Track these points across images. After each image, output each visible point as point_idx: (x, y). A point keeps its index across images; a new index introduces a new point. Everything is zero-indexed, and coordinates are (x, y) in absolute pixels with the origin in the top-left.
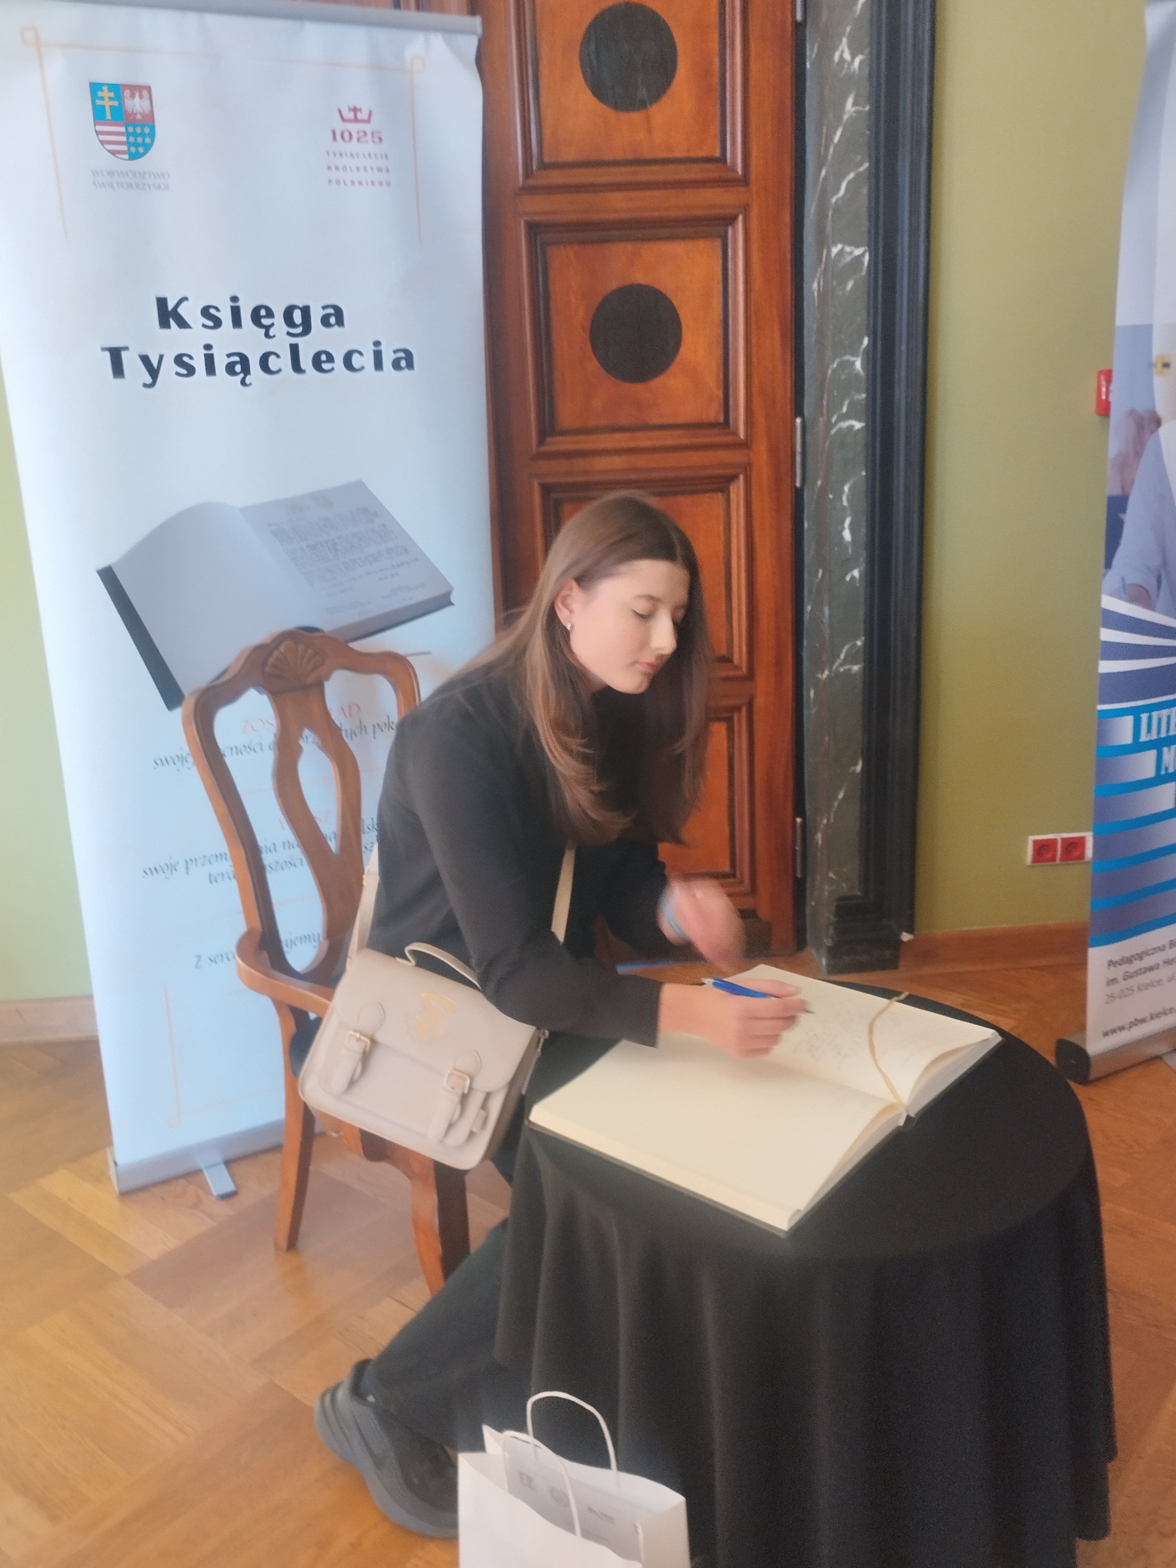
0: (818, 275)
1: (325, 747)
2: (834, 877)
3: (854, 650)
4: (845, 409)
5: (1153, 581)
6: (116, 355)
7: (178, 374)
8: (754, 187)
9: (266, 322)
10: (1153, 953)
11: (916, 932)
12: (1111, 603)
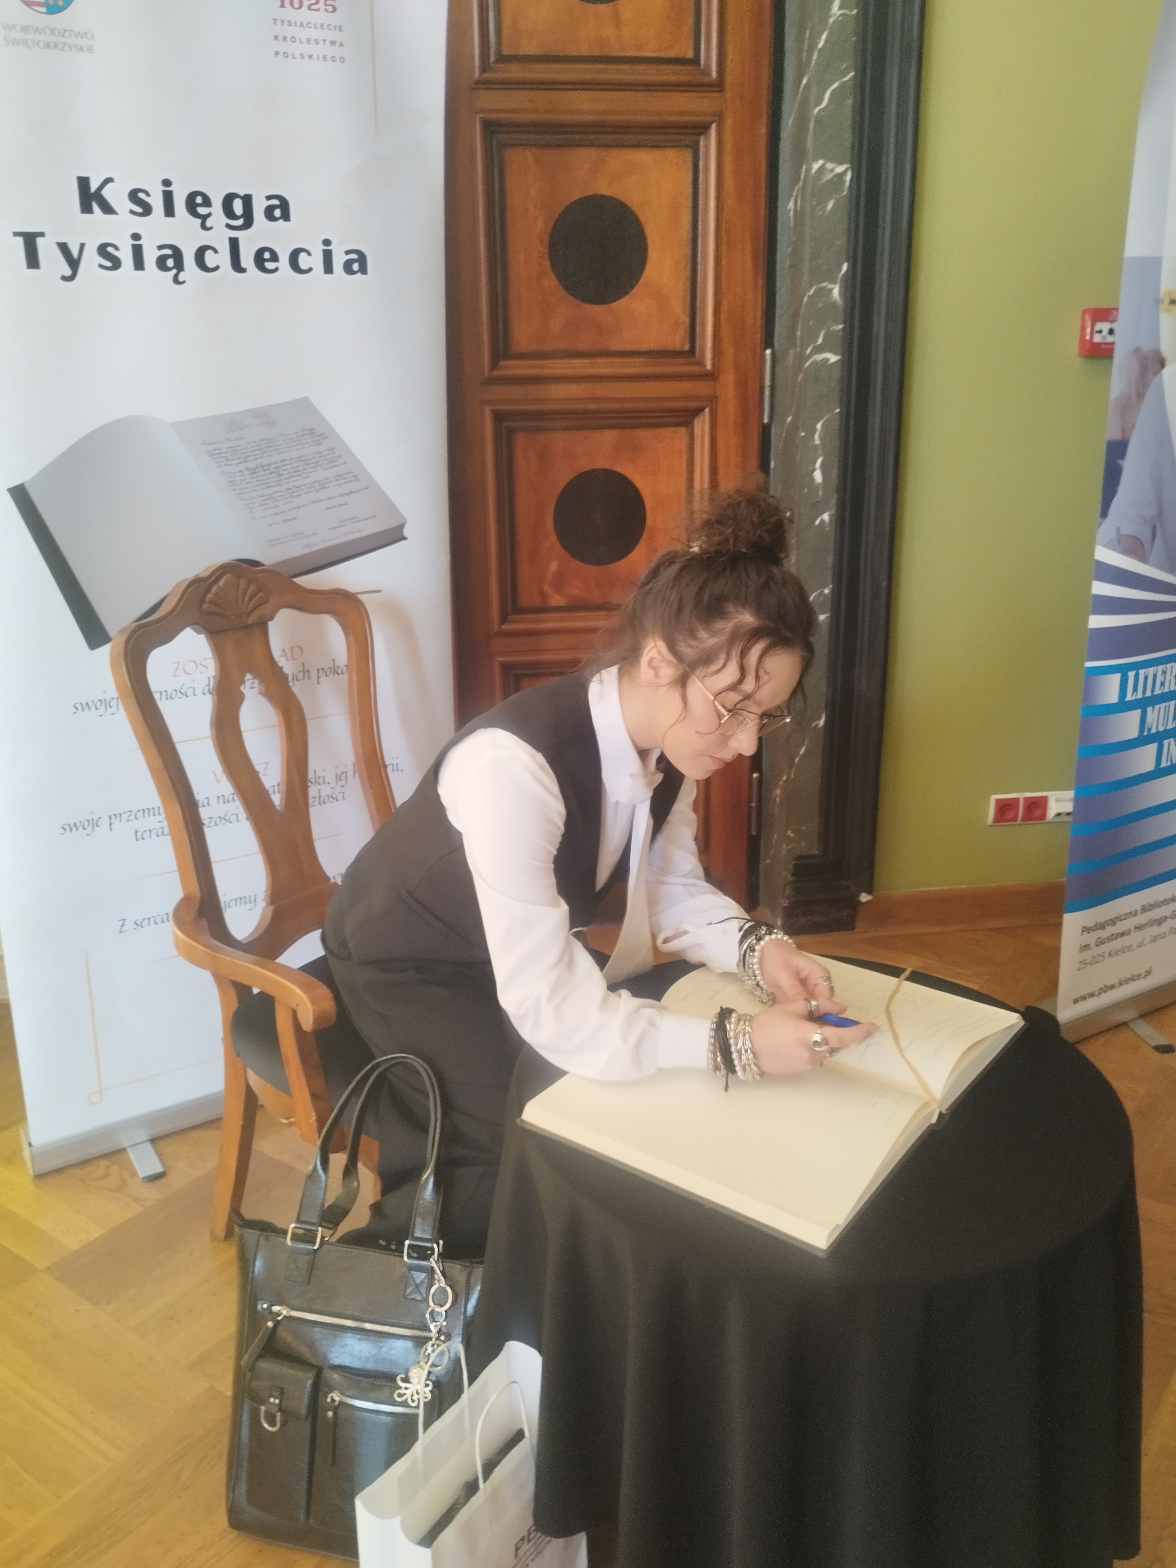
0: (795, 194)
1: (267, 694)
2: (792, 835)
3: (822, 599)
4: (820, 341)
5: (1148, 532)
6: (30, 240)
7: (101, 266)
8: (729, 95)
9: (202, 211)
10: (1125, 919)
11: (875, 893)
12: (1105, 555)
